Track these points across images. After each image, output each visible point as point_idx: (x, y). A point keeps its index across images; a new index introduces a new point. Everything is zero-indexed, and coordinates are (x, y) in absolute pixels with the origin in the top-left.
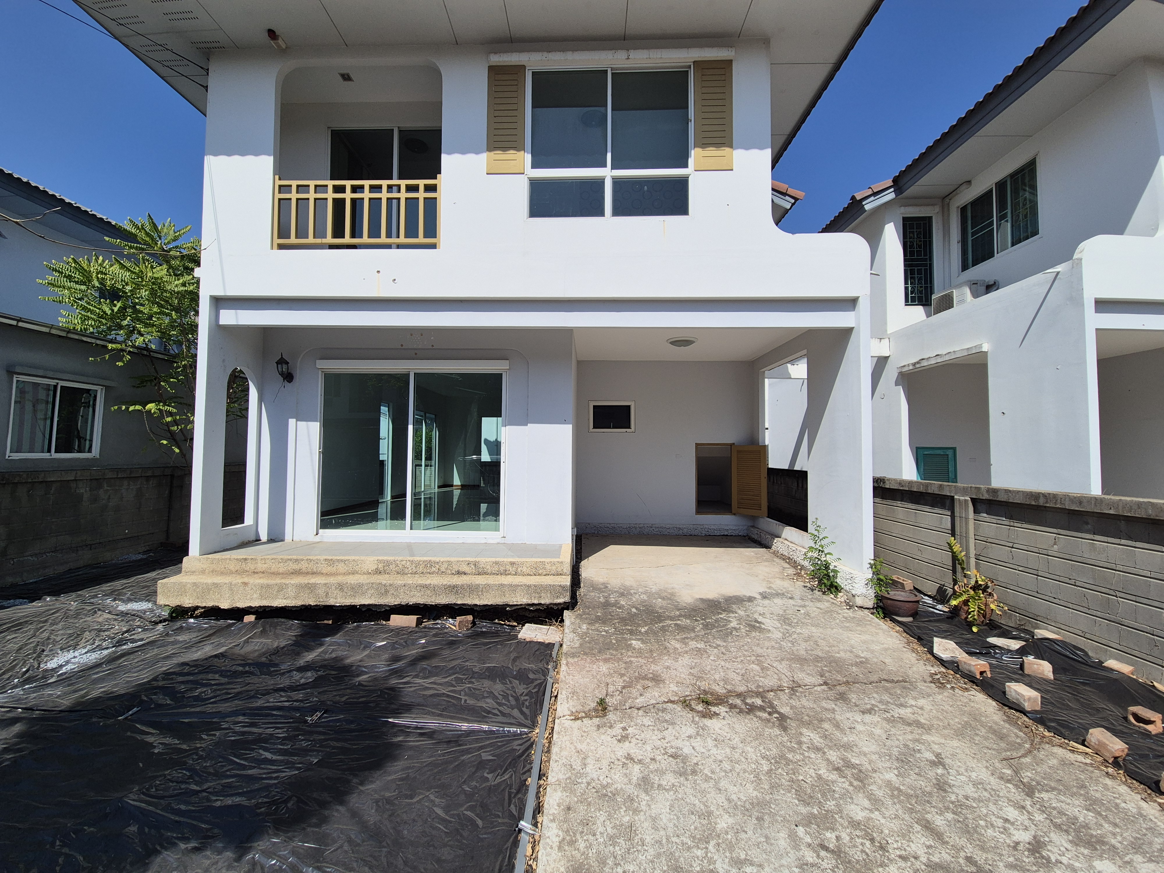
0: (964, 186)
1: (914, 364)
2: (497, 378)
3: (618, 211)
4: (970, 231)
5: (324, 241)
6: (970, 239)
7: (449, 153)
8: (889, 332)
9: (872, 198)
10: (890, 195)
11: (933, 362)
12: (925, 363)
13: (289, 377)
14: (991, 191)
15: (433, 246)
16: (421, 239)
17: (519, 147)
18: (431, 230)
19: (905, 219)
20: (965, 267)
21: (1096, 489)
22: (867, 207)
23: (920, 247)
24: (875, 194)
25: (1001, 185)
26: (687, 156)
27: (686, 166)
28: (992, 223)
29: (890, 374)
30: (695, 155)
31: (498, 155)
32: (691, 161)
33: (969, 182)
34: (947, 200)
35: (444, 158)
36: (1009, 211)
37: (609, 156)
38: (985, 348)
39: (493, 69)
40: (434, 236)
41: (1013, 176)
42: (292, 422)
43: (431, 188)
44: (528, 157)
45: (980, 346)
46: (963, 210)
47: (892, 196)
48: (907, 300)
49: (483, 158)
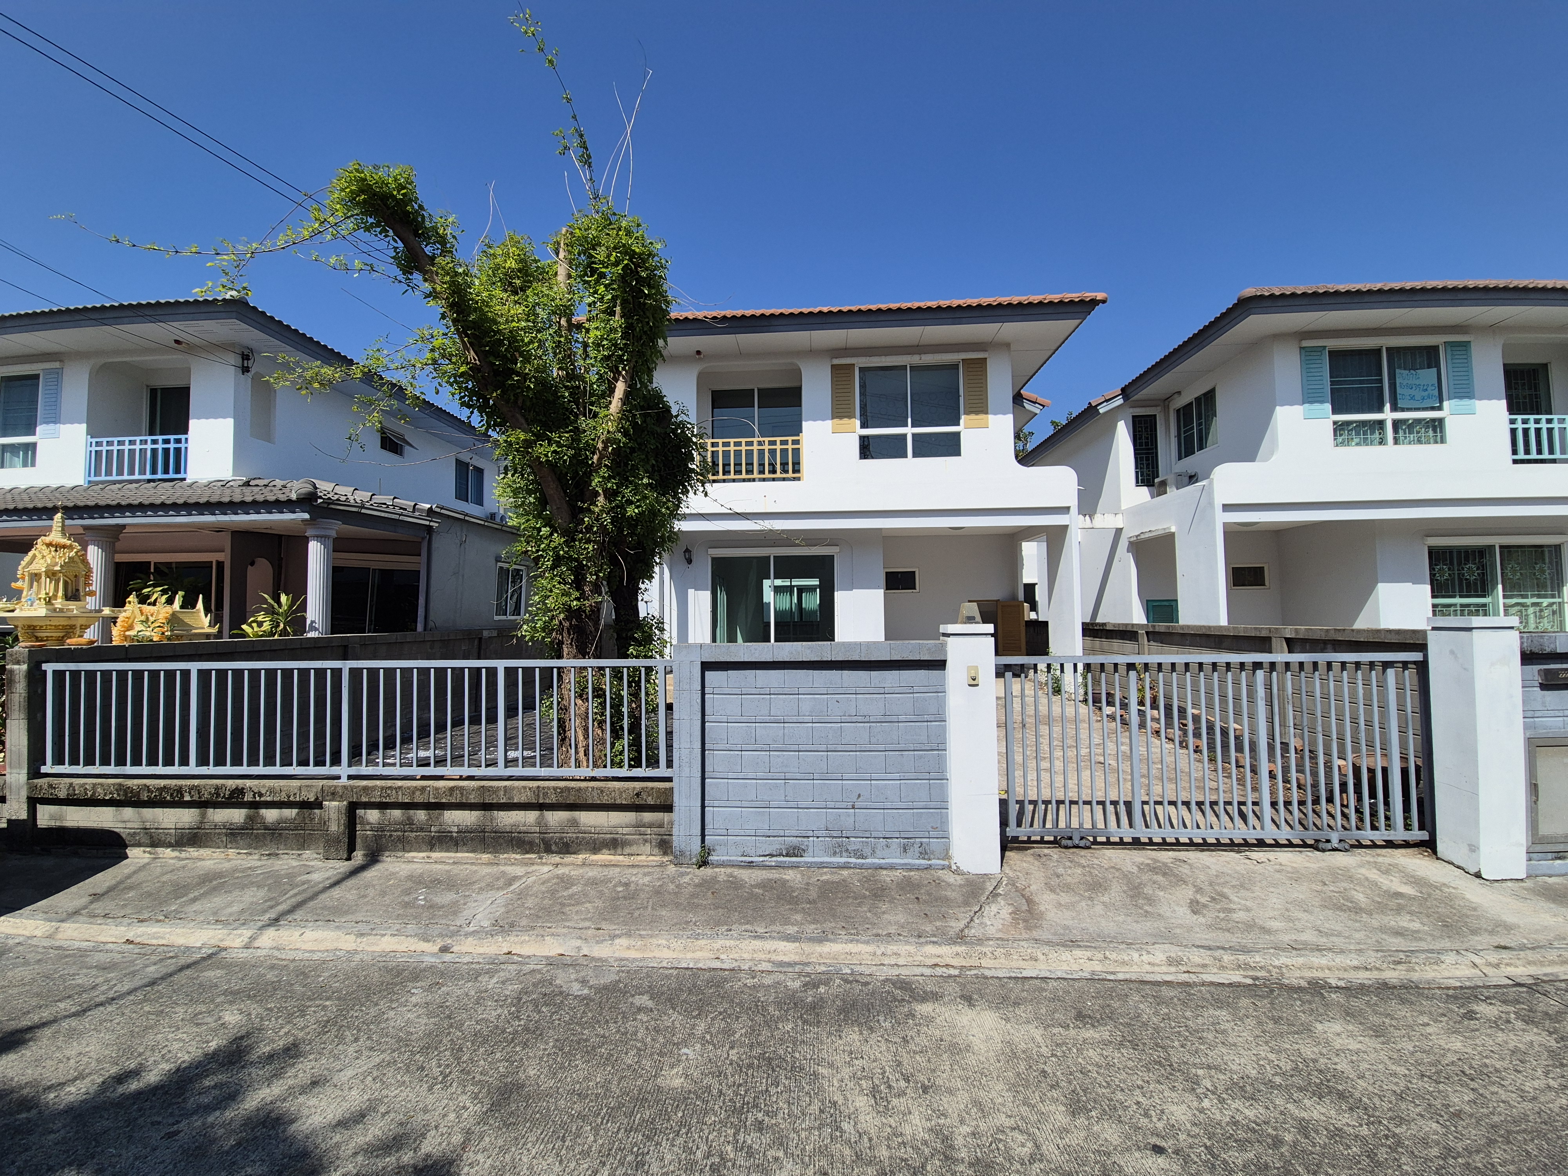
0: (1176, 395)
1: (1137, 536)
2: (831, 558)
3: (915, 455)
4: (1183, 430)
5: (729, 477)
6: (1183, 436)
7: (806, 421)
8: (1123, 508)
9: (1105, 404)
10: (1119, 401)
11: (1147, 535)
12: (1142, 536)
13: (689, 561)
14: (1191, 403)
15: (799, 479)
16: (790, 475)
17: (851, 416)
18: (796, 470)
19: (1134, 417)
20: (1180, 459)
21: (1223, 621)
22: (1101, 411)
23: (1147, 438)
24: (1107, 401)
25: (1198, 399)
26: (959, 419)
27: (958, 424)
28: (1192, 428)
29: (1123, 544)
30: (963, 419)
31: (836, 421)
32: (962, 422)
33: (1179, 393)
34: (1167, 402)
35: (804, 423)
36: (1203, 420)
37: (909, 420)
38: (1173, 529)
39: (833, 367)
40: (798, 471)
41: (1205, 394)
42: (691, 592)
43: (797, 442)
44: (858, 423)
45: (1169, 528)
46: (1178, 411)
47: (1121, 401)
48: (1137, 482)
49: (829, 423)
